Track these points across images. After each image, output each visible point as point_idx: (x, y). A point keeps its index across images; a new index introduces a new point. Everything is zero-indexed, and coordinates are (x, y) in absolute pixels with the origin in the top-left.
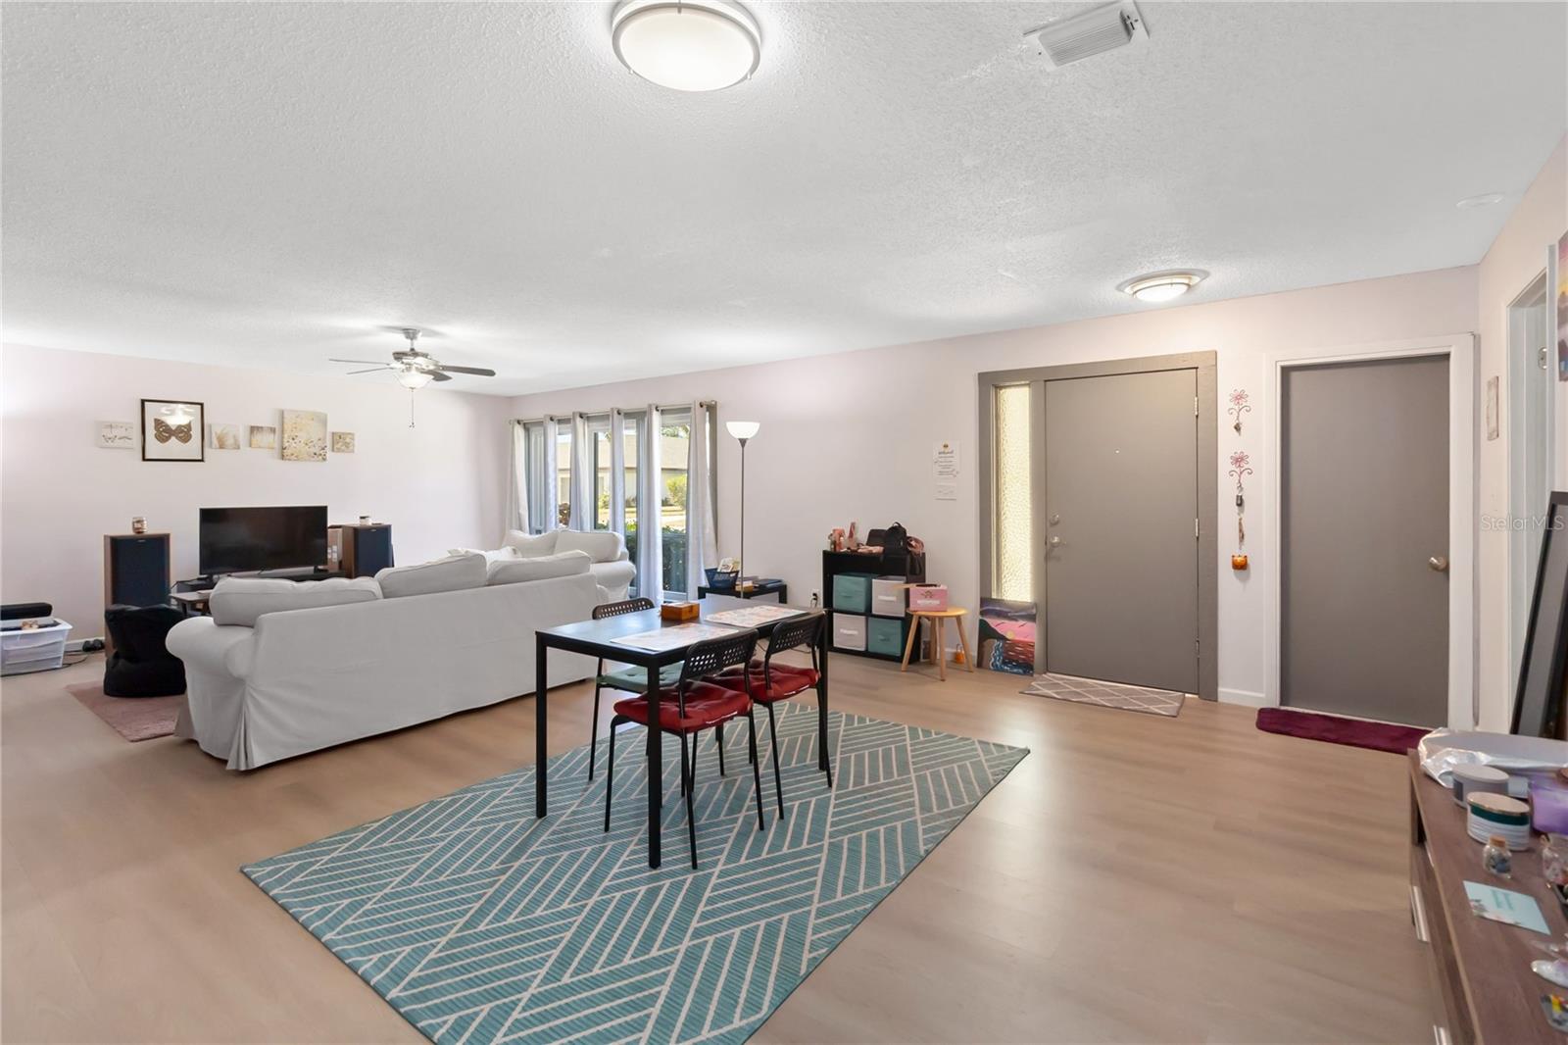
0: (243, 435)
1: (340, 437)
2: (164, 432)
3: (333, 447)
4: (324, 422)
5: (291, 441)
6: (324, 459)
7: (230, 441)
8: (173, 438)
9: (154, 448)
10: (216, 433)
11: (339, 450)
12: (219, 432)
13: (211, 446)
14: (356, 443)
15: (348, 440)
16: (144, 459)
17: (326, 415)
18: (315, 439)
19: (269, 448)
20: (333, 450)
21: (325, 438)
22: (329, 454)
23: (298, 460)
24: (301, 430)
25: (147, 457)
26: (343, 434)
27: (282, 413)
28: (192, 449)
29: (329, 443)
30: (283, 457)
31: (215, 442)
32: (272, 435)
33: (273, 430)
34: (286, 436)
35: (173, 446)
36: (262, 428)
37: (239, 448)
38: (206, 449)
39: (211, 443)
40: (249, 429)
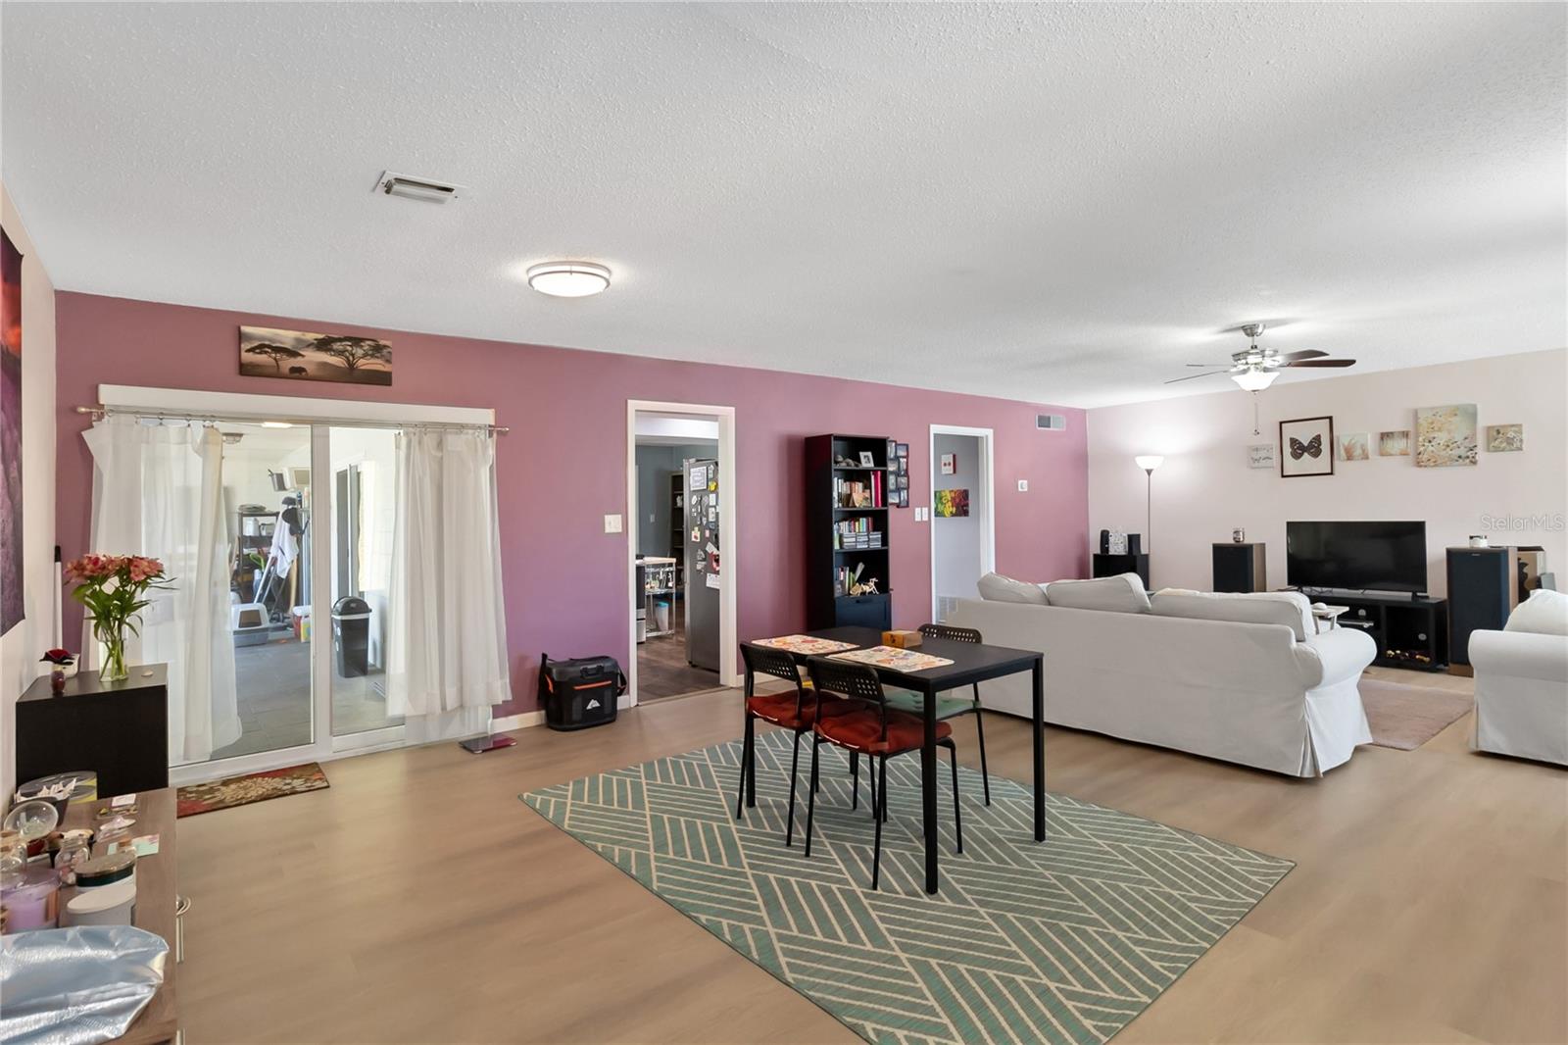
0: (1371, 443)
1: (1498, 432)
2: (1298, 449)
3: (1488, 444)
4: (1471, 414)
5: (1426, 444)
6: (1474, 463)
7: (1358, 452)
8: (1306, 454)
9: (1292, 465)
10: (1344, 445)
11: (1497, 449)
12: (1346, 444)
13: (1339, 459)
14: (1524, 436)
15: (1511, 434)
16: (1283, 476)
17: (1475, 407)
18: (1459, 438)
19: (1401, 454)
20: (1488, 450)
21: (1474, 434)
22: (1482, 455)
23: (1436, 466)
24: (1440, 430)
25: (1285, 474)
26: (1504, 427)
27: (1416, 413)
28: (1322, 463)
29: (1481, 440)
30: (1418, 464)
31: (1343, 452)
32: (1405, 440)
33: (1405, 434)
34: (1421, 439)
35: (1307, 462)
36: (1392, 433)
37: (1367, 458)
38: (1336, 462)
39: (1339, 455)
40: (1378, 437)
